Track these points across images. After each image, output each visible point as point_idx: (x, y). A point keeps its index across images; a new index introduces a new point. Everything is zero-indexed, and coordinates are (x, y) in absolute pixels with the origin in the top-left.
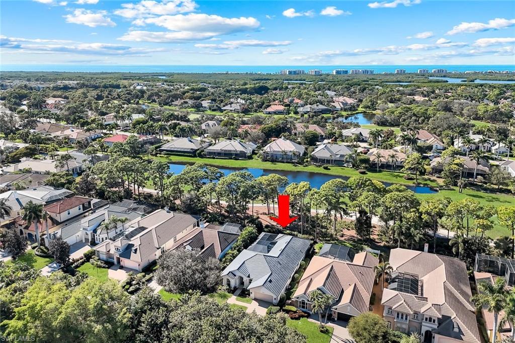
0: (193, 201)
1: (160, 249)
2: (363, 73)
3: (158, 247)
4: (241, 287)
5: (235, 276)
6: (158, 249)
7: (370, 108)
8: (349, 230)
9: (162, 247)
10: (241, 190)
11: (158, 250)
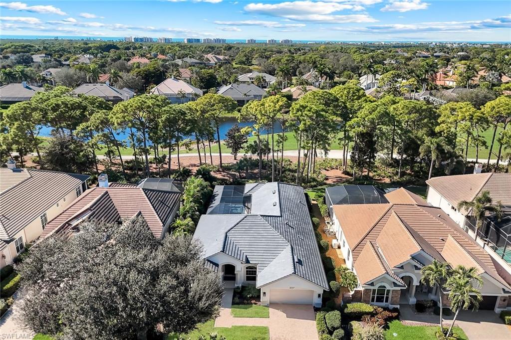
0: (66, 148)
1: (13, 243)
2: (216, 42)
3: (6, 238)
4: (229, 285)
5: (217, 265)
6: (8, 242)
7: (245, 64)
8: (328, 170)
9: (17, 237)
10: (163, 119)
11: (8, 246)
